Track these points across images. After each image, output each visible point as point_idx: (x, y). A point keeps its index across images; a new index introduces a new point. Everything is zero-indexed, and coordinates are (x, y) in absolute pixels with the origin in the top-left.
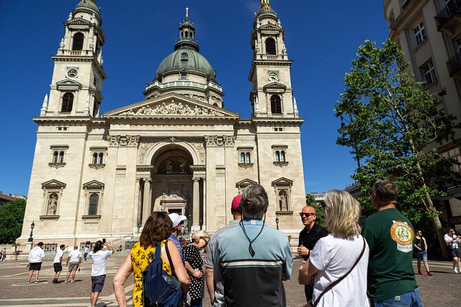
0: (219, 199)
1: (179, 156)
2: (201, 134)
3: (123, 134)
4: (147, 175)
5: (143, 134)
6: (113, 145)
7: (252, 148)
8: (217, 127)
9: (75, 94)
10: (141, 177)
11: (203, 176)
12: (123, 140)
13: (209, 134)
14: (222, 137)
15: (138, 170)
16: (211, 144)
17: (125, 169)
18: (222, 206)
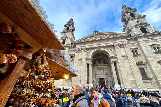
0: (128, 71)
1: (101, 58)
2: (112, 44)
3: (80, 48)
4: (90, 62)
5: (87, 47)
6: (77, 52)
7: (137, 48)
8: (119, 41)
9: (66, 40)
10: (88, 63)
11: (116, 61)
12: (80, 50)
13: (116, 43)
14: (122, 44)
15: (86, 60)
16: (117, 47)
17: (81, 60)
18: (131, 74)
